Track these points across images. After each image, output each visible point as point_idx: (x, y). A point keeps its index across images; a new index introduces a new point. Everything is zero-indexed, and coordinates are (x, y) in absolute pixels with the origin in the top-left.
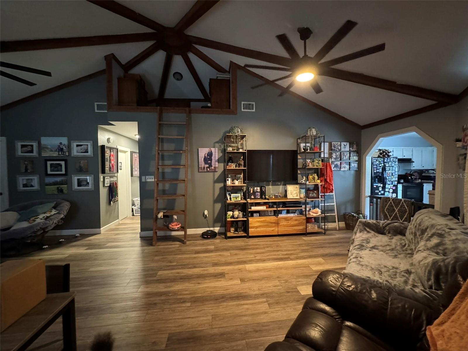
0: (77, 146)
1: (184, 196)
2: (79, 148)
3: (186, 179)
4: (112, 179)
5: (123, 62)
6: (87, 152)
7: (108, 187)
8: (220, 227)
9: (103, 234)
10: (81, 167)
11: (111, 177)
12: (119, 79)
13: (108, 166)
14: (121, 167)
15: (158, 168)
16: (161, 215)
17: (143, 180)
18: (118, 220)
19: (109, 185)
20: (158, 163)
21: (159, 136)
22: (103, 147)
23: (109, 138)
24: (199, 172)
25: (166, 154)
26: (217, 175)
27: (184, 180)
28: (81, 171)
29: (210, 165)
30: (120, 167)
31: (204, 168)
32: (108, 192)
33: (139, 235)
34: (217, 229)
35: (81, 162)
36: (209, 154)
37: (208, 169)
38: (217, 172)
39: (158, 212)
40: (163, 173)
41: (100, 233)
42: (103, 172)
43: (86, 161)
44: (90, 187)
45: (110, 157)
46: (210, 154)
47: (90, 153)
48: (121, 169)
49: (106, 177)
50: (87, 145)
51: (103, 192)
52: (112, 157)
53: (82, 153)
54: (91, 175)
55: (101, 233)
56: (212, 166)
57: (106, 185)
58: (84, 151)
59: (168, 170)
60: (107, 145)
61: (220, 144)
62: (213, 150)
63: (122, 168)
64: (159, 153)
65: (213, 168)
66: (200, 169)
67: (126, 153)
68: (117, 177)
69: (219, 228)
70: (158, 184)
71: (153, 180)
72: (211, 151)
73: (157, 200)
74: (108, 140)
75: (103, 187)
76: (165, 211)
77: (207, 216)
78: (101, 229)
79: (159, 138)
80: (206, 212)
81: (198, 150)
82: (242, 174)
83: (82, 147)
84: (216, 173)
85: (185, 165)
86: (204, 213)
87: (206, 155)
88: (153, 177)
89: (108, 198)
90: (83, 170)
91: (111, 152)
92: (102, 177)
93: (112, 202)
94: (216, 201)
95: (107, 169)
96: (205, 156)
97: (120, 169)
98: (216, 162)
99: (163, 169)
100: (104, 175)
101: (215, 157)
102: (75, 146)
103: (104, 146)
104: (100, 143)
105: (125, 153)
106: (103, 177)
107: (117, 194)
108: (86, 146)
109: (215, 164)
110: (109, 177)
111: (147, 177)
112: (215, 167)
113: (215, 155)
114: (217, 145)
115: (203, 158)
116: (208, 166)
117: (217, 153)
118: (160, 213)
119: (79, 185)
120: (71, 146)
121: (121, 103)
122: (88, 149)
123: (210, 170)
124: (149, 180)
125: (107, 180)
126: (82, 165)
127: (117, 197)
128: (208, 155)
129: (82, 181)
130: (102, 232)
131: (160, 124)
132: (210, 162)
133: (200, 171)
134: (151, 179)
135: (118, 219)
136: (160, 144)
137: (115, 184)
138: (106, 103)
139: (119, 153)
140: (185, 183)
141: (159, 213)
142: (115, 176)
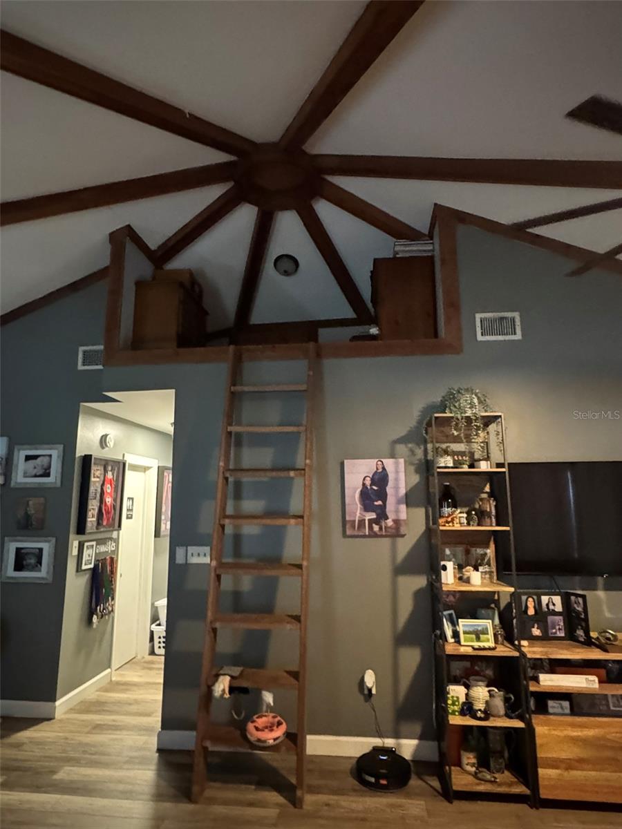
0: (28, 458)
1: (297, 619)
2: (32, 463)
3: (305, 563)
4: (103, 549)
5: (153, 243)
6: (48, 475)
7: (90, 572)
8: (421, 738)
9: (61, 721)
10: (27, 517)
11: (101, 542)
12: (139, 284)
13: (96, 512)
14: (132, 510)
15: (223, 527)
16: (222, 686)
17: (180, 559)
18: (109, 670)
19: (92, 566)
20: (224, 509)
21: (229, 429)
22: (87, 460)
23: (106, 436)
24: (345, 535)
25: (246, 479)
26: (404, 546)
27: (300, 567)
28: (27, 526)
29: (382, 515)
30: (128, 510)
31: (362, 522)
32: (89, 587)
33: (153, 742)
34: (408, 747)
35: (31, 503)
36: (376, 477)
37: (376, 528)
38: (403, 536)
39: (214, 672)
40: (237, 538)
41: (54, 718)
42: (81, 529)
43: (42, 500)
44: (44, 572)
45: (103, 485)
46: (381, 479)
47: (54, 478)
48: (131, 518)
49: (86, 544)
50: (50, 456)
51: (76, 587)
52: (109, 486)
53: (36, 476)
54: (49, 538)
55: (56, 717)
56: (387, 518)
57: (84, 567)
58: (41, 472)
59: (250, 529)
60: (96, 452)
61: (410, 445)
62: (389, 464)
63: (134, 513)
64: (226, 479)
65: (390, 522)
66: (348, 526)
67: (147, 472)
68: (117, 541)
69: (415, 742)
70: (218, 577)
71: (207, 560)
72: (384, 468)
73: (214, 630)
74: (103, 441)
75: (77, 571)
76: (236, 671)
77: (374, 691)
78: (58, 703)
79: (230, 433)
80: (370, 679)
81: (342, 464)
82: (492, 545)
83: (39, 459)
84: (400, 540)
85: (302, 517)
86: (362, 682)
87: (368, 482)
88: (207, 549)
89: (86, 606)
90: (31, 525)
91: (106, 471)
92: (76, 544)
93: (95, 617)
94: (402, 639)
95: (91, 519)
96: (364, 484)
97: (128, 518)
98: (399, 502)
99: (236, 527)
100: (82, 538)
101: (397, 488)
102: (22, 458)
103: (91, 455)
104: (80, 451)
105: (145, 472)
106: (80, 543)
107: (111, 593)
108: (48, 458)
109: (397, 511)
110: (94, 543)
111: (191, 549)
112: (397, 522)
113: (397, 480)
114: (401, 448)
115: (359, 490)
116: (373, 516)
117: (402, 476)
118: (221, 678)
119: (19, 566)
120: (12, 460)
121: (137, 343)
122: (49, 467)
123: (381, 529)
124: (194, 560)
125: (90, 551)
126: (31, 511)
127: (113, 599)
128: (373, 482)
129: (27, 554)
130: (59, 714)
131: (233, 393)
132: (380, 503)
133: (349, 532)
134: (200, 557)
135: (109, 667)
136: (232, 449)
137: (108, 561)
138: (102, 347)
139: (128, 473)
140: (302, 575)
141: (217, 676)
142: (111, 539)
